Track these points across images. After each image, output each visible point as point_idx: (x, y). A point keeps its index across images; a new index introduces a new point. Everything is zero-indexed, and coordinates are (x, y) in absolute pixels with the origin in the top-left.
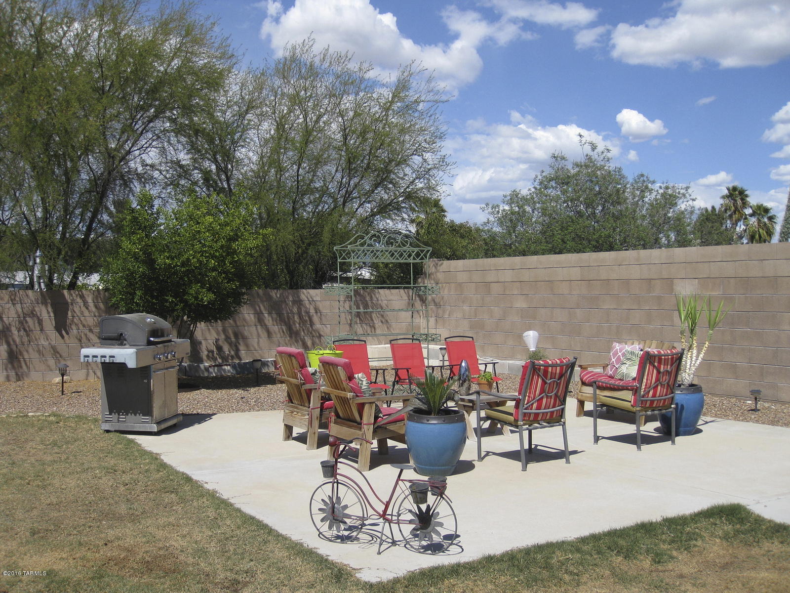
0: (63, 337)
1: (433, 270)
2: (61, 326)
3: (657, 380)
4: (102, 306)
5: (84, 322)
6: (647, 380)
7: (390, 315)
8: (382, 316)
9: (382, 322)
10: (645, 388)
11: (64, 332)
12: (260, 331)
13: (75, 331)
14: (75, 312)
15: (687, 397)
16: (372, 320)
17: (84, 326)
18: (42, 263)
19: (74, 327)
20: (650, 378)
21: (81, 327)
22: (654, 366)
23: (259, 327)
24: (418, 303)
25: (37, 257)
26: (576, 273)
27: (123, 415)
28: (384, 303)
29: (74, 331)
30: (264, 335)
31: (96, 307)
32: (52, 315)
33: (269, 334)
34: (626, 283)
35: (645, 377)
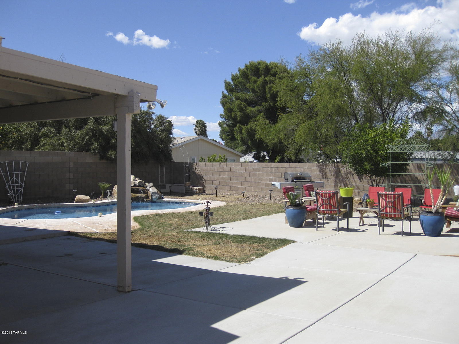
6: (381, 204)
10: (382, 208)
15: (424, 217)
20: (382, 204)
22: (383, 199)
35: (381, 203)
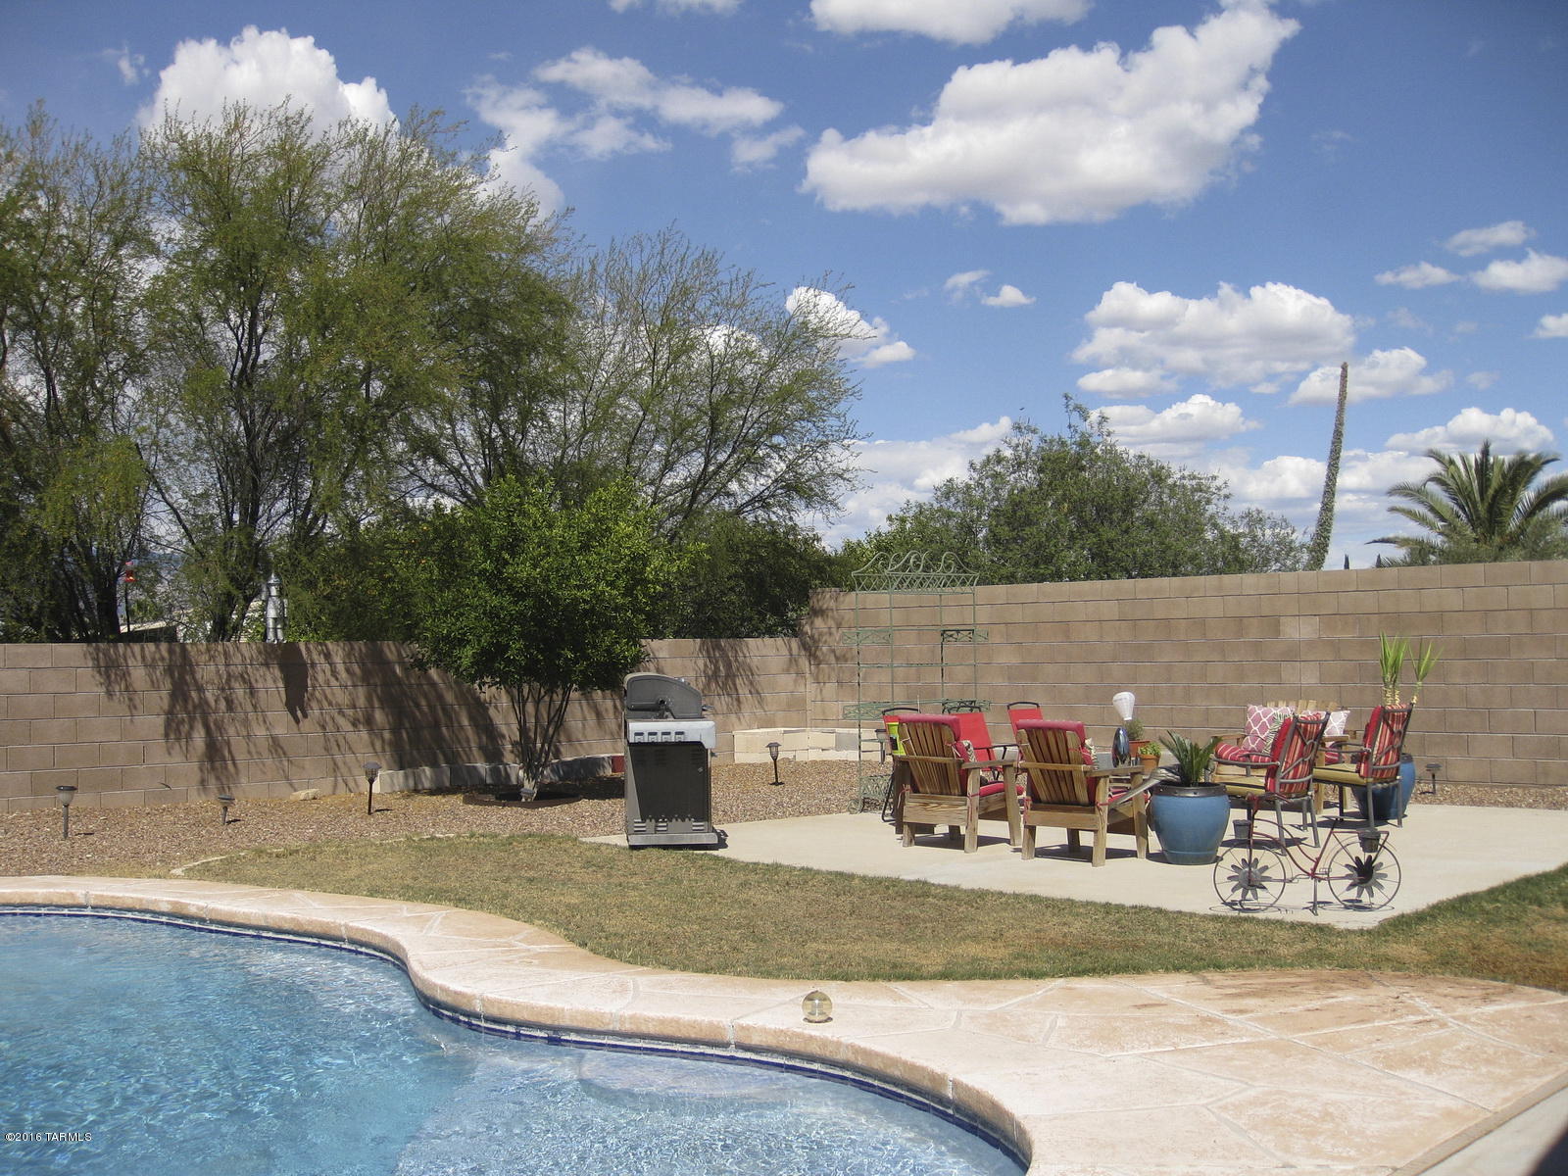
0: (297, 721)
1: (832, 604)
2: (296, 702)
3: (1391, 742)
4: (356, 668)
5: (330, 697)
7: (762, 680)
8: (751, 683)
9: (751, 693)
11: (299, 713)
12: (586, 712)
13: (317, 712)
14: (317, 680)
16: (737, 690)
17: (330, 704)
18: (281, 595)
19: (314, 704)
21: (325, 704)
23: (584, 702)
24: (804, 663)
25: (271, 585)
26: (1110, 610)
27: (663, 821)
28: (755, 662)
29: (315, 712)
30: (591, 718)
31: (348, 670)
32: (281, 684)
33: (599, 715)
34: (1200, 623)
